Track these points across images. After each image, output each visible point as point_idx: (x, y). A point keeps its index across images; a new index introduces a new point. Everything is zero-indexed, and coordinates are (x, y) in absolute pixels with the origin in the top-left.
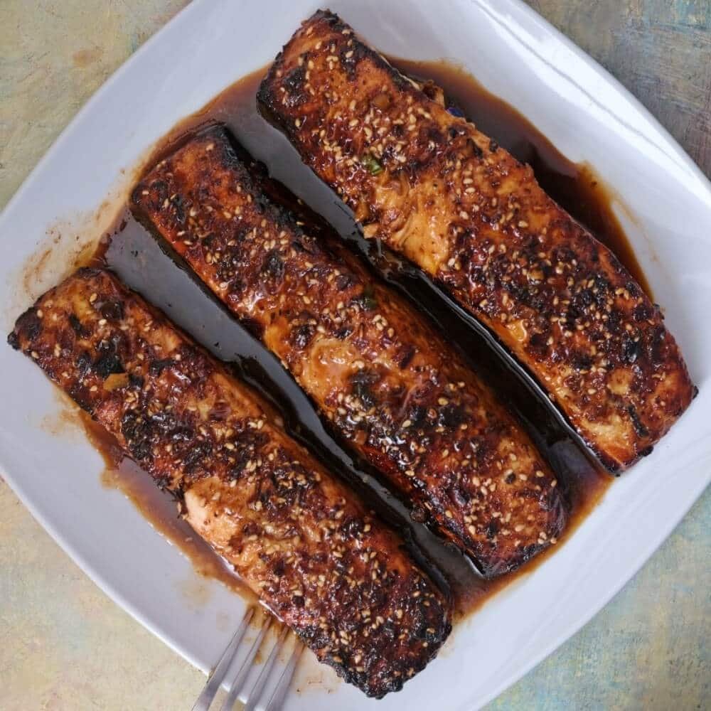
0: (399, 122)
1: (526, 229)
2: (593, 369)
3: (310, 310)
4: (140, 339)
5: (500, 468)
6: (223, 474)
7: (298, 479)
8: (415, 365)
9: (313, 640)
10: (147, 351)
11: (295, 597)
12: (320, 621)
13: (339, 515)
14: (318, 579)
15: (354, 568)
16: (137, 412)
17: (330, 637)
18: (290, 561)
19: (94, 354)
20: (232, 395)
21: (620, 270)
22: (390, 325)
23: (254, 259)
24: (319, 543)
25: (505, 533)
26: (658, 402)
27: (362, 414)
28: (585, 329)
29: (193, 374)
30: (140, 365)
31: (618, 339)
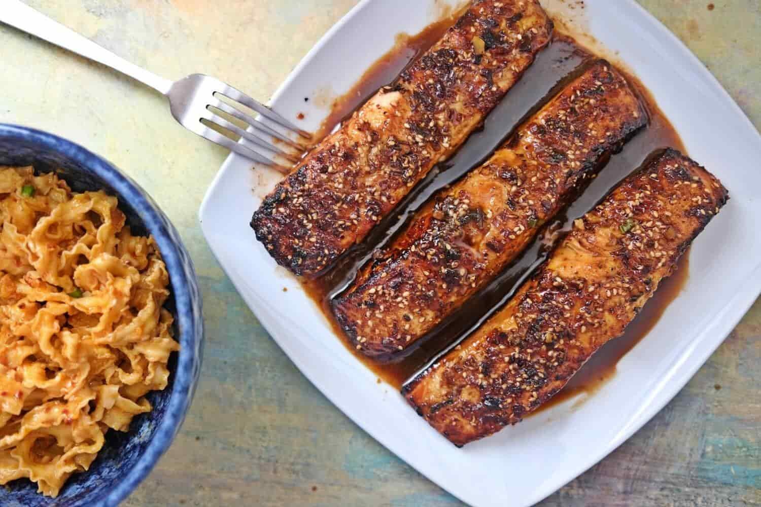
0: (656, 245)
1: (580, 331)
2: (481, 376)
3: (527, 182)
4: (507, 63)
5: (414, 311)
6: (413, 119)
7: (410, 171)
8: (488, 253)
9: (297, 179)
10: (499, 67)
11: (328, 167)
12: (310, 184)
13: (384, 199)
14: (339, 183)
15: (347, 209)
16: (457, 59)
17: (299, 191)
18: (354, 164)
19: (496, 30)
20: (466, 126)
21: (549, 395)
22: (517, 236)
23: (561, 143)
24: (364, 185)
25: (368, 314)
26: (456, 420)
27: (455, 216)
28: (510, 371)
29: (481, 99)
30: (489, 62)
31: (502, 393)
